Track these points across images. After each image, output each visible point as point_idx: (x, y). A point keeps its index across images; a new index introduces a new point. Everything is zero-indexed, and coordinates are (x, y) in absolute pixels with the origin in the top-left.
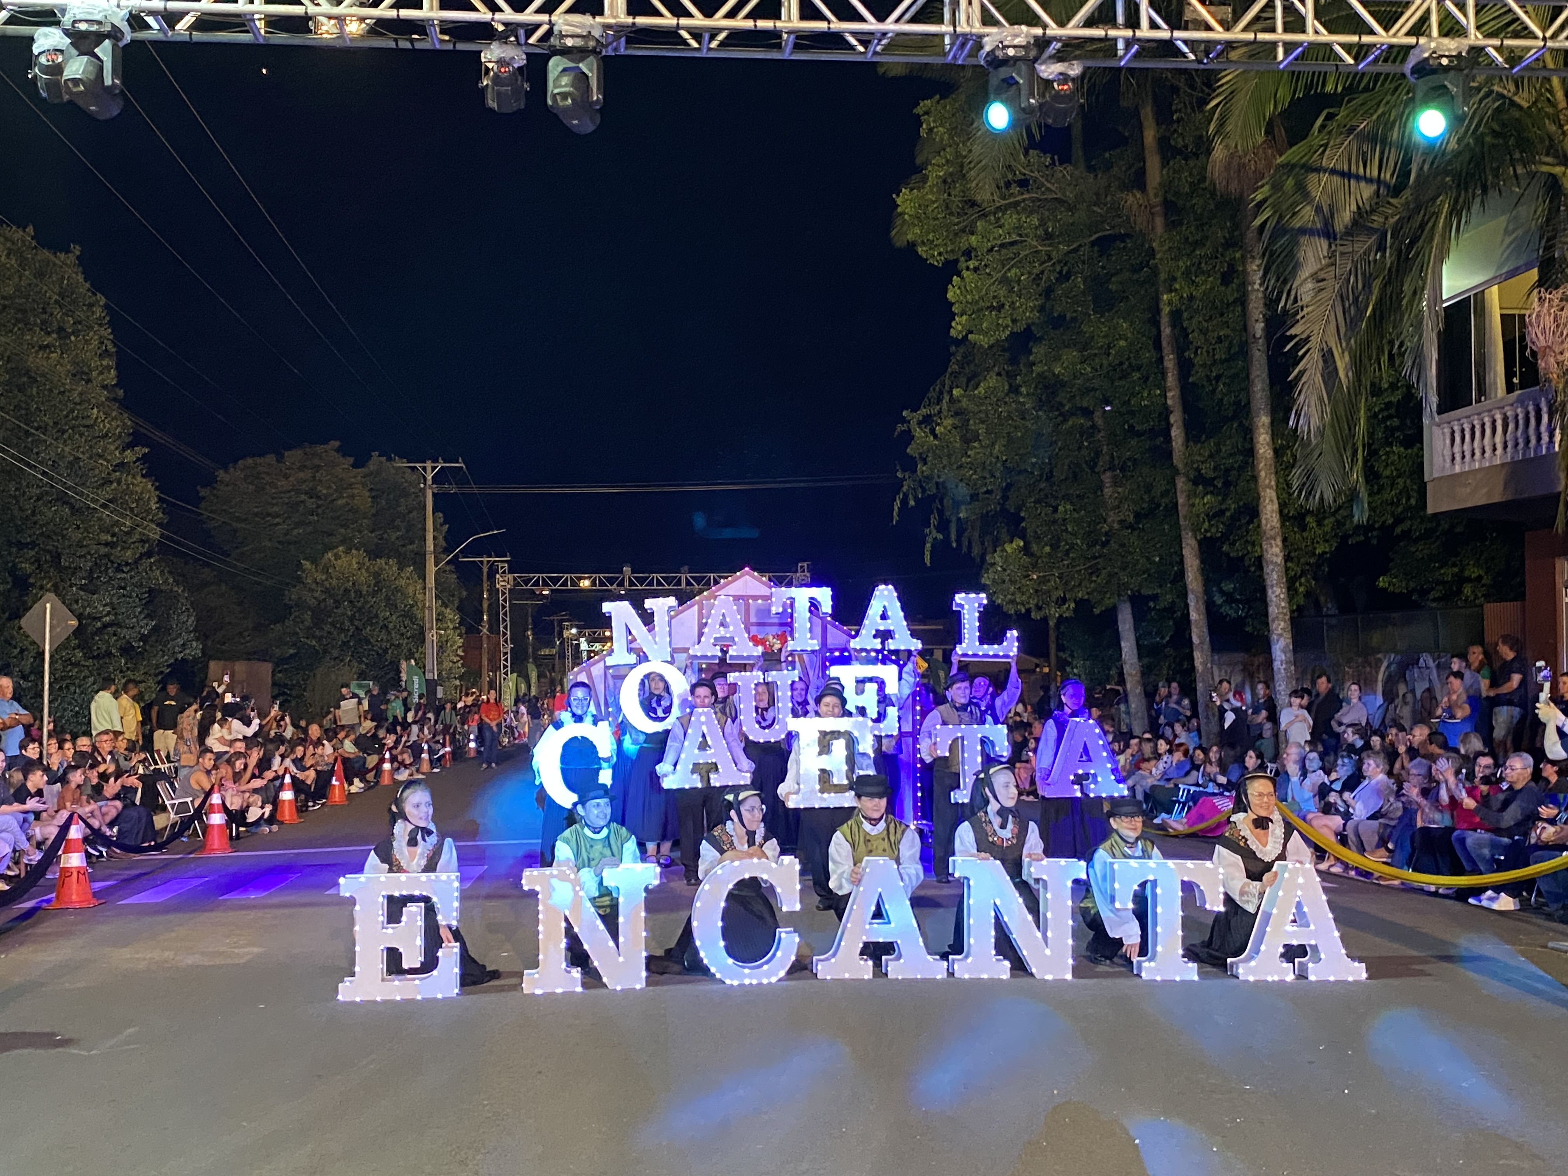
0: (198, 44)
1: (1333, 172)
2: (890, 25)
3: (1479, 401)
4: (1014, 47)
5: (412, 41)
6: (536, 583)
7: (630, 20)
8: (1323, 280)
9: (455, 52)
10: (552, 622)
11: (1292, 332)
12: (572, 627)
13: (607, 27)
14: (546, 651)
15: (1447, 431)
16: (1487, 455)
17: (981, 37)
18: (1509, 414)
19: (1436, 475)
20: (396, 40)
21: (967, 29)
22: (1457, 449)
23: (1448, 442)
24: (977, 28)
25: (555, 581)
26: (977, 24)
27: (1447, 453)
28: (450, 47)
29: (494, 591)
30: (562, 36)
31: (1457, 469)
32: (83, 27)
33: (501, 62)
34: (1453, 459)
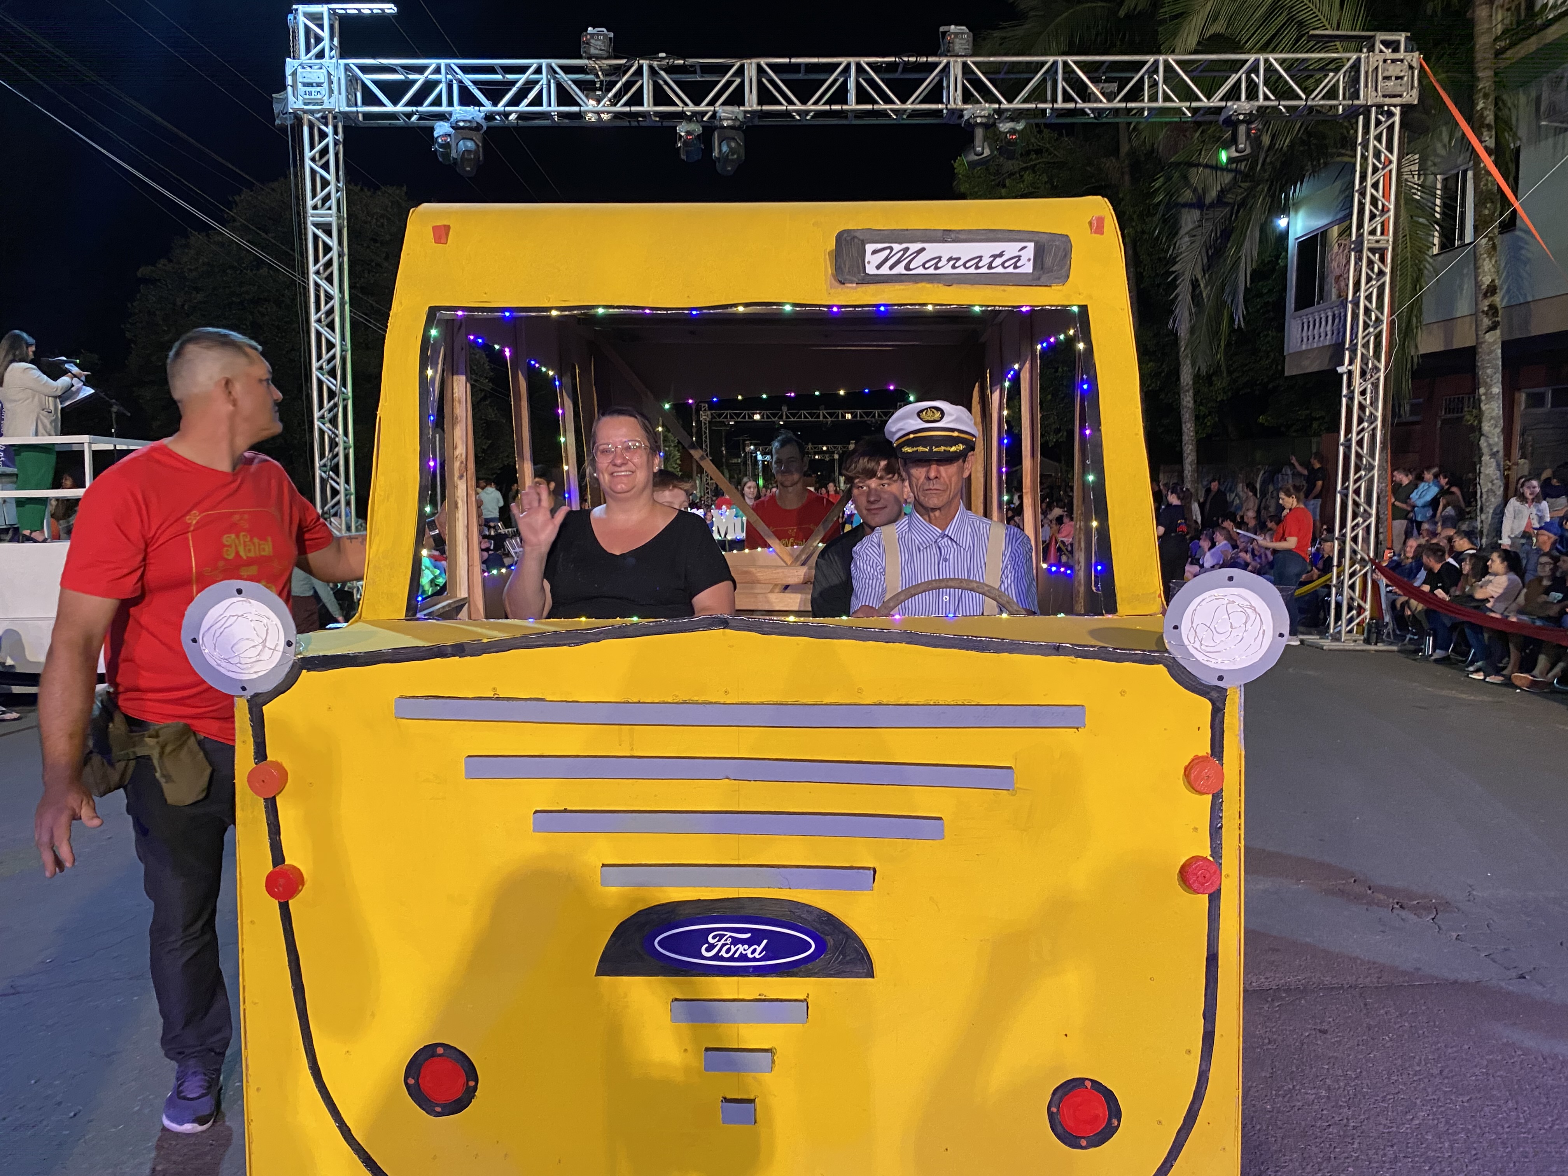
0: (522, 127)
1: (1206, 166)
2: (908, 106)
3: (1319, 303)
4: (981, 117)
5: (638, 121)
6: (726, 417)
7: (759, 108)
8: (1195, 236)
9: (662, 127)
10: (739, 441)
11: (1173, 269)
12: (751, 444)
13: (746, 112)
14: (735, 461)
15: (1300, 322)
16: (1322, 339)
17: (962, 110)
18: (1336, 312)
19: (1291, 351)
20: (629, 122)
21: (954, 106)
22: (1304, 334)
23: (1300, 329)
24: (960, 105)
25: (738, 415)
26: (960, 103)
27: (1299, 336)
28: (660, 124)
29: (699, 422)
30: (721, 120)
31: (1304, 347)
32: (461, 124)
33: (688, 133)
34: (1302, 341)
